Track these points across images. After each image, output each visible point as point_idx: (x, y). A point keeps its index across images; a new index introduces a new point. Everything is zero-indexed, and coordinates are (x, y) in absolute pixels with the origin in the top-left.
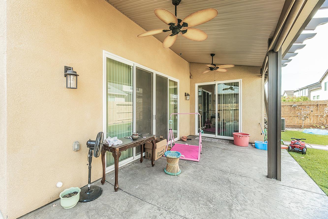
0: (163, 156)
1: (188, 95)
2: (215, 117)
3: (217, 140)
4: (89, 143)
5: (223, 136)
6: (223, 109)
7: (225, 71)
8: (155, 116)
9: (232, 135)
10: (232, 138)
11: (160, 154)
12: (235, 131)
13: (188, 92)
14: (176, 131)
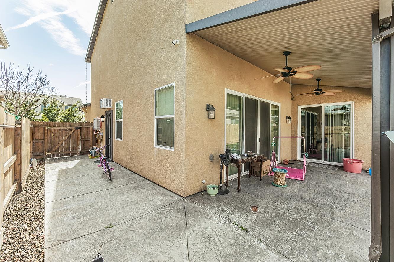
0: (267, 174)
1: (290, 118)
2: (321, 142)
3: (324, 166)
4: (221, 155)
5: (331, 161)
6: (330, 133)
7: (333, 94)
8: (259, 138)
9: (342, 161)
10: (342, 164)
11: (265, 172)
12: (345, 157)
13: (290, 115)
14: (277, 155)
